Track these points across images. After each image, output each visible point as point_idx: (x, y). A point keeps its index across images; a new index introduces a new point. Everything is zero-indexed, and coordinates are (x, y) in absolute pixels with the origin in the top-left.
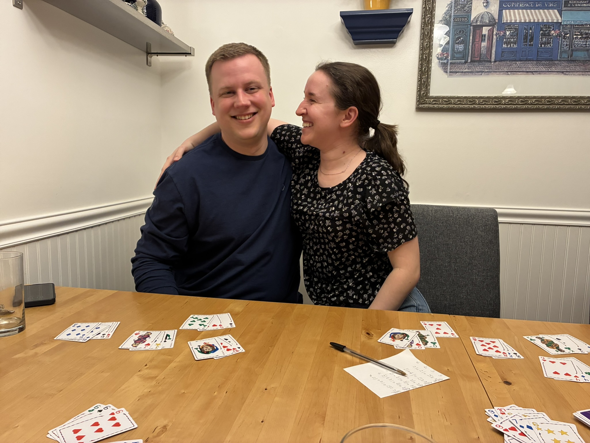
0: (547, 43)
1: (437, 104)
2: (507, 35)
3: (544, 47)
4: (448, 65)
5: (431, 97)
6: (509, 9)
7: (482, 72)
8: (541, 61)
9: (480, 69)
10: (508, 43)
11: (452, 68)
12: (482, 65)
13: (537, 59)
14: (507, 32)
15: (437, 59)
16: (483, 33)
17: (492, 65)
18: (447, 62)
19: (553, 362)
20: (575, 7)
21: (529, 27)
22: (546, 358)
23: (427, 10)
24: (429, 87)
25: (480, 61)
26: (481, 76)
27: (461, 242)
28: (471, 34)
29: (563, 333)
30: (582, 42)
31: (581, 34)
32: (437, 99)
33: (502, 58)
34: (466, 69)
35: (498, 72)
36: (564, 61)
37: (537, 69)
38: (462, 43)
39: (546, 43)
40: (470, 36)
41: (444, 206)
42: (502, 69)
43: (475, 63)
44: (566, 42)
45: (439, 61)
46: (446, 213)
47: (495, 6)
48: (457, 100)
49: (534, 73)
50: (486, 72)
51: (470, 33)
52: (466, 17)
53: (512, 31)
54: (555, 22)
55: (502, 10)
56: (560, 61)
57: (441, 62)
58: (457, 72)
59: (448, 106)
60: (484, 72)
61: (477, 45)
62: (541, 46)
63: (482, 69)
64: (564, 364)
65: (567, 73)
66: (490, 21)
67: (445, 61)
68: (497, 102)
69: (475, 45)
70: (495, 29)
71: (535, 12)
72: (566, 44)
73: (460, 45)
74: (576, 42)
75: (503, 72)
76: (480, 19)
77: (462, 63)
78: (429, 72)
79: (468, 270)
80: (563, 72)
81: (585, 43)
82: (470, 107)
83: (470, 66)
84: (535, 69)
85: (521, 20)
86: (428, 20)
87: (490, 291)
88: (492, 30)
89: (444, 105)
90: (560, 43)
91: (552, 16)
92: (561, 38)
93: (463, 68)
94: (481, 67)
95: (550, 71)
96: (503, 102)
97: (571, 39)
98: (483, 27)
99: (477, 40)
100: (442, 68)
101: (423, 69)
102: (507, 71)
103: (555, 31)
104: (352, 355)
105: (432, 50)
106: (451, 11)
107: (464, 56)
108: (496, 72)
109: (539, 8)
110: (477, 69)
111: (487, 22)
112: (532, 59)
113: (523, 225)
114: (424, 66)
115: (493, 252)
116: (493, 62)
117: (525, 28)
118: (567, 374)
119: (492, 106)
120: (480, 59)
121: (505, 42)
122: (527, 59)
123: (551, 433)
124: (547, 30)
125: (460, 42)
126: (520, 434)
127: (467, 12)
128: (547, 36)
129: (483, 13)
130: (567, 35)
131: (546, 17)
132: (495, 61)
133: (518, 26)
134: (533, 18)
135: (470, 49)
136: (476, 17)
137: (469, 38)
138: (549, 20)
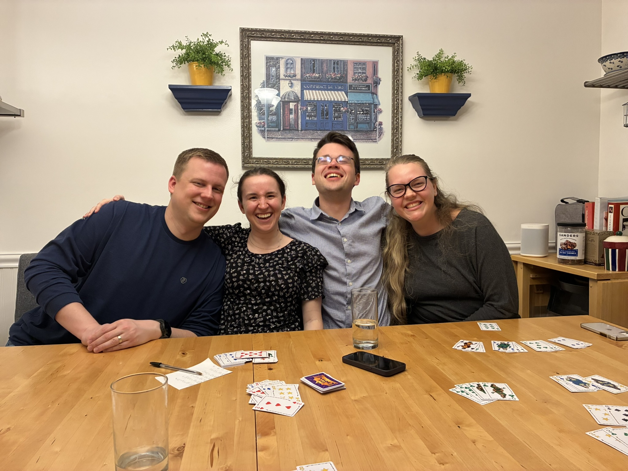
1: (259, 164)
2: (309, 110)
3: (337, 120)
4: (265, 132)
5: (254, 158)
6: (309, 89)
7: (293, 138)
9: (291, 136)
10: (310, 116)
11: (268, 134)
12: (292, 133)
14: (308, 107)
15: (256, 127)
16: (290, 108)
17: (300, 133)
18: (265, 130)
20: (357, 90)
21: (324, 104)
23: (244, 87)
24: (251, 150)
25: (290, 130)
26: (292, 141)
28: (282, 108)
30: (364, 116)
31: (363, 111)
32: (258, 159)
33: (306, 128)
34: (279, 135)
35: (305, 138)
36: (352, 131)
38: (275, 114)
39: (338, 117)
40: (280, 109)
42: (307, 136)
43: (287, 131)
44: (353, 116)
47: (297, 87)
48: (275, 160)
51: (280, 107)
53: (312, 107)
54: (343, 101)
55: (304, 90)
56: (349, 131)
57: (259, 129)
58: (273, 138)
60: (294, 138)
61: (286, 117)
62: (334, 119)
66: (295, 99)
67: (263, 129)
68: (305, 163)
69: (285, 117)
70: (299, 105)
71: (328, 93)
72: (353, 118)
73: (273, 117)
74: (360, 116)
75: (308, 139)
76: (287, 96)
77: (276, 131)
78: (251, 137)
81: (366, 118)
83: (282, 133)
85: (318, 98)
86: (246, 95)
88: (297, 105)
89: (265, 165)
90: (348, 118)
91: (340, 95)
92: (348, 113)
93: (277, 135)
94: (291, 135)
97: (356, 115)
98: (290, 103)
99: (286, 113)
100: (261, 134)
101: (245, 134)
102: (311, 139)
103: (343, 108)
104: (165, 368)
105: (251, 120)
107: (278, 125)
108: (303, 139)
109: (331, 90)
110: (288, 136)
111: (293, 99)
114: (246, 132)
116: (300, 131)
117: (322, 105)
119: (302, 166)
120: (290, 128)
121: (307, 115)
122: (325, 129)
124: (337, 107)
125: (273, 114)
128: (338, 112)
129: (289, 92)
130: (353, 111)
131: (337, 97)
132: (302, 130)
133: (316, 103)
134: (327, 97)
135: (282, 120)
136: (284, 95)
137: (279, 110)
138: (338, 99)
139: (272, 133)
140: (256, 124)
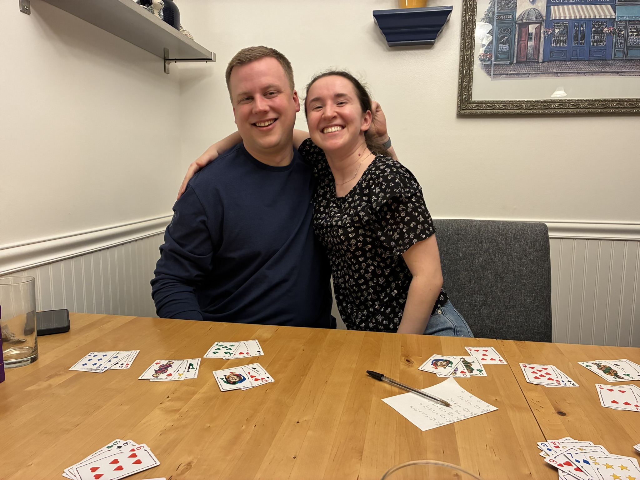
0: (600, 41)
1: (480, 109)
2: (556, 33)
3: (597, 45)
4: (491, 67)
5: (474, 102)
6: (558, 4)
7: (529, 74)
8: (594, 60)
9: (527, 71)
10: (556, 42)
11: (496, 70)
12: (529, 66)
13: (590, 59)
14: (556, 29)
15: (479, 60)
16: (529, 32)
17: (540, 66)
18: (491, 64)
19: (611, 390)
20: (630, 1)
21: (580, 24)
22: (603, 386)
23: (468, 8)
24: (471, 91)
25: (526, 62)
26: (527, 78)
27: (508, 260)
28: (517, 33)
29: (622, 358)
30: (638, 39)
31: (637, 31)
32: (480, 104)
33: (551, 58)
34: (511, 70)
35: (547, 73)
36: (618, 60)
37: (590, 69)
38: (507, 42)
39: (598, 42)
40: (515, 35)
41: (489, 221)
42: (551, 70)
43: (521, 64)
44: (621, 39)
45: (482, 63)
46: (491, 229)
47: (542, 2)
48: (502, 104)
49: (586, 74)
50: (533, 73)
51: (515, 32)
52: (511, 15)
53: (561, 29)
54: (608, 19)
55: (551, 6)
56: (614, 60)
57: (484, 63)
58: (501, 75)
59: (492, 112)
60: (531, 73)
61: (523, 45)
62: (593, 45)
63: (529, 71)
64: (623, 392)
65: (622, 74)
66: (537, 19)
67: (489, 63)
68: (546, 106)
69: (521, 45)
70: (542, 27)
71: (587, 8)
72: (621, 42)
73: (504, 45)
74: (632, 39)
75: (553, 73)
76: (526, 16)
77: (507, 64)
78: (471, 75)
79: (517, 290)
80: (617, 73)
82: (516, 112)
83: (515, 67)
84: (587, 69)
85: (571, 16)
86: (470, 18)
87: (541, 312)
88: (539, 28)
89: (487, 111)
90: (614, 42)
91: (605, 11)
92: (615, 36)
93: (508, 70)
94: (527, 69)
95: (604, 72)
96: (553, 106)
97: (626, 37)
98: (530, 25)
99: (523, 39)
100: (485, 70)
101: (465, 71)
102: (556, 73)
103: (608, 28)
104: (391, 385)
105: (473, 51)
106: (495, 8)
107: (509, 57)
108: (544, 73)
109: (590, 4)
110: (523, 71)
111: (534, 19)
112: (584, 59)
113: (577, 240)
114: (466, 68)
115: (544, 270)
116: (540, 63)
117: (576, 26)
118: (626, 403)
119: (541, 111)
120: (527, 60)
121: (554, 41)
122: (578, 59)
123: (610, 468)
124: (599, 27)
125: (504, 42)
126: (575, 469)
127: (511, 9)
128: (600, 34)
129: (529, 10)
130: (622, 32)
131: (599, 13)
132: (543, 62)
133: (568, 24)
134: (584, 14)
135: (516, 49)
136: (521, 14)
137: (514, 37)
138: (601, 16)
139: (501, 68)
140: (480, 57)
